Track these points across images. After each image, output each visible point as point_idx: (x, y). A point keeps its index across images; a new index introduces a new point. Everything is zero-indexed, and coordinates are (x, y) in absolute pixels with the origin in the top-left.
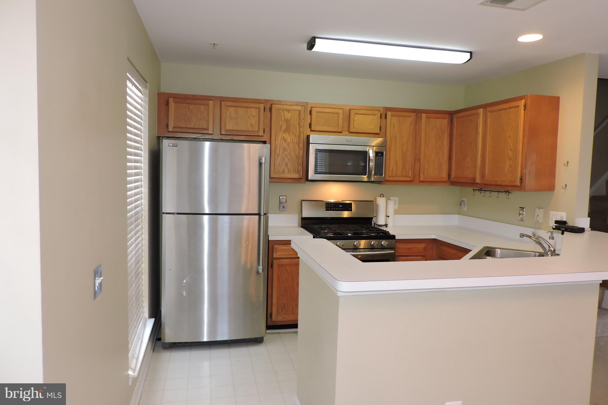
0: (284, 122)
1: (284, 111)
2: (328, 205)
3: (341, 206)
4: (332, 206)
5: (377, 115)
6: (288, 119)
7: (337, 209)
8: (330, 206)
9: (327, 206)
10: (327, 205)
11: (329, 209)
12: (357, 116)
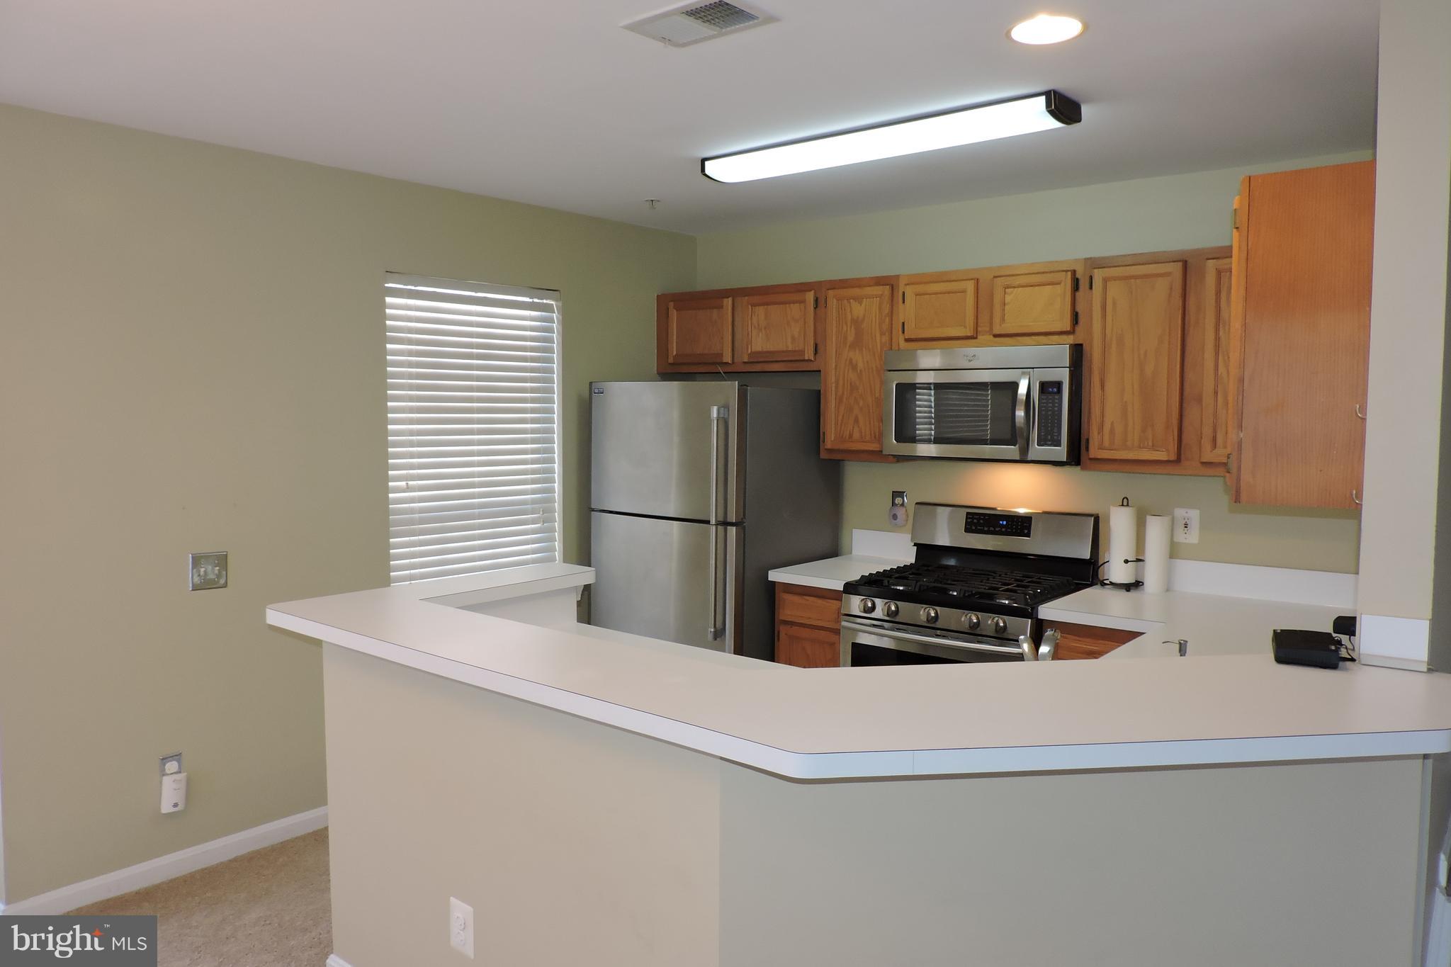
0: (851, 327)
1: (851, 300)
2: (973, 518)
3: (1005, 523)
4: (981, 521)
5: (1063, 284)
6: (858, 318)
7: (992, 529)
8: (975, 521)
9: (969, 520)
10: (970, 518)
11: (974, 528)
12: (1012, 292)
